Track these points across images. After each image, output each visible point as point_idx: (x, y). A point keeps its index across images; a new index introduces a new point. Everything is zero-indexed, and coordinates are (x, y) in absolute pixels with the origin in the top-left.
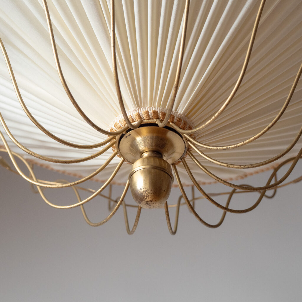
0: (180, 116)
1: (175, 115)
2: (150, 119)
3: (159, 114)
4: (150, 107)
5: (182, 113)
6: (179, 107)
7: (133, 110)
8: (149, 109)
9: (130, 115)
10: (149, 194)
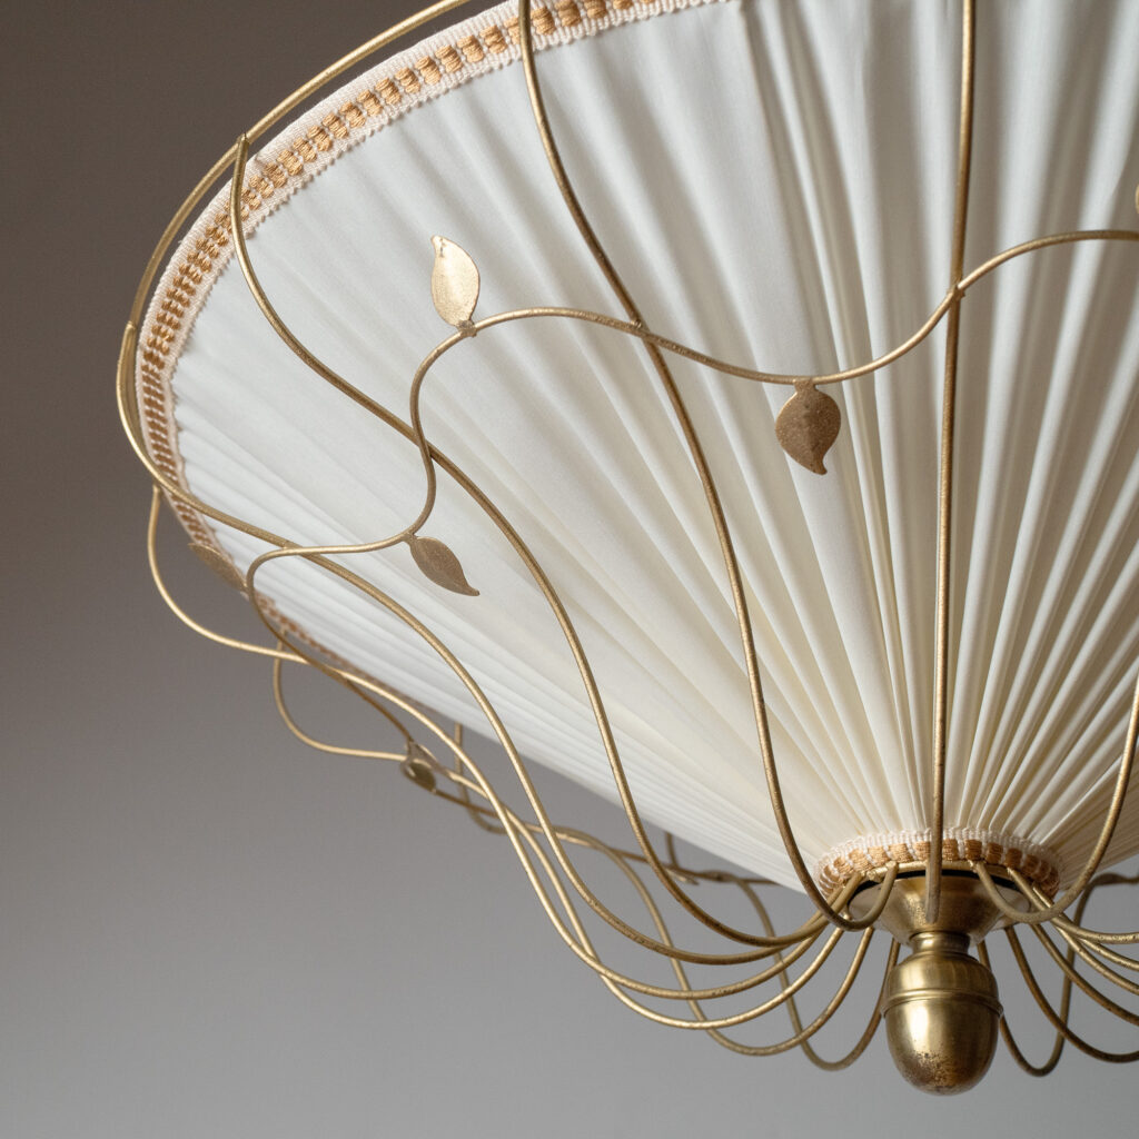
0: (1035, 850)
1: (1023, 851)
2: (959, 859)
3: (983, 850)
4: (962, 827)
5: (1041, 843)
6: (1035, 831)
7: (914, 832)
8: (957, 833)
9: (902, 843)
10: (947, 1073)
